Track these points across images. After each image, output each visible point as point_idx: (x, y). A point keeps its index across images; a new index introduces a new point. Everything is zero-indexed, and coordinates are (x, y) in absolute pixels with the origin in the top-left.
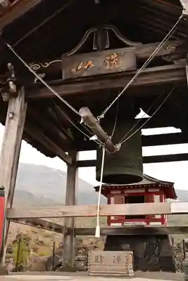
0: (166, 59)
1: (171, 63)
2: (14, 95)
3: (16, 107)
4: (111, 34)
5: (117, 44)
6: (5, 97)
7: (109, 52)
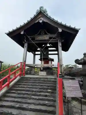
0: (55, 38)
1: (56, 39)
2: (26, 43)
3: (26, 45)
4: (45, 31)
5: (46, 34)
6: (23, 43)
7: (44, 35)
